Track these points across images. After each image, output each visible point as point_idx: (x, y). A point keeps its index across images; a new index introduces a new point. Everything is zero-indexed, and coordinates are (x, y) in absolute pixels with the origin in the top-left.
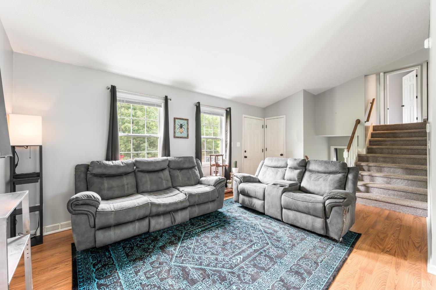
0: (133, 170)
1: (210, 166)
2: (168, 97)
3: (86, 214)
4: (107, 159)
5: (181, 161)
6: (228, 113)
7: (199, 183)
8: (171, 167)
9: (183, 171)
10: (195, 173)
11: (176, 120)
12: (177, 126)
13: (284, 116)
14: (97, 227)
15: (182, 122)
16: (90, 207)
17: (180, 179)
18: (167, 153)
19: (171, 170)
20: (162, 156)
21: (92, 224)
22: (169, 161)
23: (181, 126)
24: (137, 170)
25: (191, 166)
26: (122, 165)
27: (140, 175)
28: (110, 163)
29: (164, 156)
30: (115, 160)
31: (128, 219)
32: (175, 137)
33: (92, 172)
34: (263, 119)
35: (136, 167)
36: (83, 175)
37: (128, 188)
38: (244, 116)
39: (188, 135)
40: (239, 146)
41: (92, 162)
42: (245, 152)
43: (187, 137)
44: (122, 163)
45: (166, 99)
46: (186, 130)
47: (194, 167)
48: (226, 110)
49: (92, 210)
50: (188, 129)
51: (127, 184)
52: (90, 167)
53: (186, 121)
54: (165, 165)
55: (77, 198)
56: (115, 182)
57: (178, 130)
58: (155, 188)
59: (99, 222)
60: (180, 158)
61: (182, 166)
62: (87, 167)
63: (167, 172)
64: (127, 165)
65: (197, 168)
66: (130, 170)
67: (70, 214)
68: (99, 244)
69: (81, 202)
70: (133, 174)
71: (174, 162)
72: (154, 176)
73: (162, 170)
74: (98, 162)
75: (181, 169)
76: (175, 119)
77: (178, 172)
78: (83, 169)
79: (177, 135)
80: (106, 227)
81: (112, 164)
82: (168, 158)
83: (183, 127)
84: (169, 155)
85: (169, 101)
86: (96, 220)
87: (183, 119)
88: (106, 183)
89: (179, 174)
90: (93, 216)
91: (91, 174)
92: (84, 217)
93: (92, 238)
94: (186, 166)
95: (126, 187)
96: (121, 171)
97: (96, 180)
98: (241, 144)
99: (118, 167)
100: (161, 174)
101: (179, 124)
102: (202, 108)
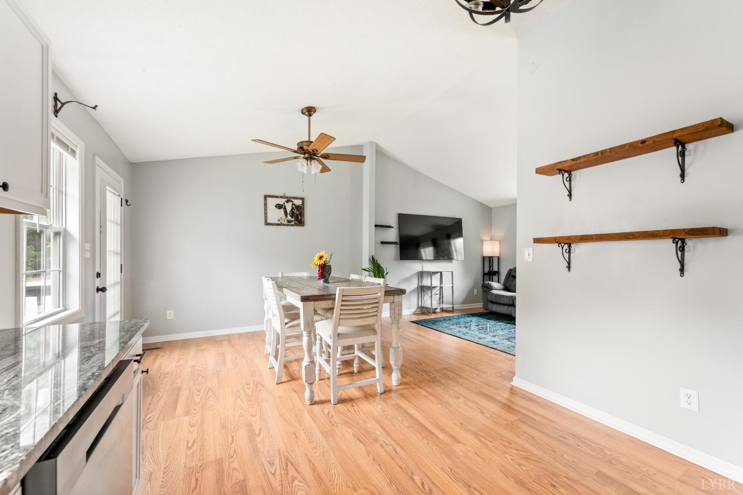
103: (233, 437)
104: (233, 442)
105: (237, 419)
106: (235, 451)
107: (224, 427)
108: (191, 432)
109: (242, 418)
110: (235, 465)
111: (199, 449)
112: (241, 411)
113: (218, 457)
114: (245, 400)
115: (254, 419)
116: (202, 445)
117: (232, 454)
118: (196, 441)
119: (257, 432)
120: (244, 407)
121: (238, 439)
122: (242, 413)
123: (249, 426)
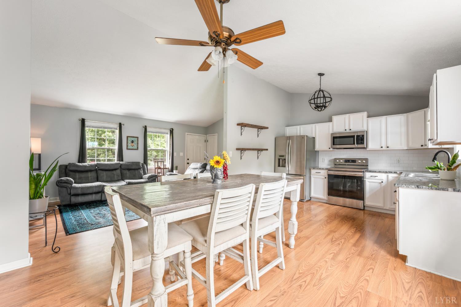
0: (95, 169)
1: (154, 169)
2: (122, 123)
3: (66, 187)
4: (79, 162)
5: (130, 164)
6: (172, 131)
7: (142, 178)
8: (122, 168)
9: (130, 171)
10: (140, 172)
11: (129, 138)
12: (129, 142)
13: (217, 134)
14: (72, 194)
15: (133, 139)
16: (68, 184)
17: (128, 175)
18: (121, 159)
19: (122, 170)
20: (117, 161)
21: (69, 192)
22: (121, 164)
23: (132, 142)
24: (98, 169)
25: (137, 167)
26: (88, 165)
27: (99, 172)
28: (81, 164)
29: (118, 161)
30: (84, 163)
31: (89, 192)
32: (127, 149)
33: (69, 169)
34: (206, 136)
35: (98, 167)
36: (64, 171)
37: (91, 179)
38: (186, 133)
39: (138, 148)
40: (182, 155)
41: (69, 164)
42: (188, 159)
43: (137, 149)
44: (88, 164)
45: (120, 125)
46: (136, 145)
47: (140, 169)
48: (170, 130)
49: (70, 186)
50: (138, 143)
51: (91, 176)
52: (68, 166)
53: (137, 138)
54: (118, 166)
55: (61, 179)
56: (83, 175)
57: (130, 145)
58: (109, 179)
59: (73, 192)
60: (129, 162)
61: (130, 167)
62: (66, 166)
63: (118, 172)
64: (91, 166)
65: (142, 169)
66: (93, 169)
67: (57, 187)
68: (72, 203)
69: (63, 181)
70: (95, 171)
71: (125, 165)
72: (109, 173)
73: (115, 169)
74: (73, 163)
75: (129, 170)
76: (127, 137)
77: (127, 171)
78: (64, 167)
79: (129, 148)
80: (77, 195)
81: (81, 165)
82: (121, 162)
83: (134, 142)
84: (122, 161)
85: (122, 126)
86: (71, 191)
87: (134, 137)
88: (77, 175)
89: (128, 172)
90: (70, 188)
91: (69, 170)
92: (64, 189)
93: (69, 200)
94: (133, 167)
95: (90, 178)
96: (87, 169)
97: (71, 173)
98: (184, 154)
99: (85, 166)
100: (114, 172)
101: (131, 141)
102: (148, 129)
103: (346, 259)
104: (348, 258)
105: (337, 266)
106: (350, 254)
107: (347, 267)
108: (369, 276)
109: (333, 264)
110: (353, 251)
111: (367, 265)
112: (329, 268)
113: (359, 257)
114: (319, 273)
115: (327, 260)
116: (364, 266)
117: (352, 255)
118: (367, 270)
119: (333, 254)
120: (325, 270)
121: (345, 257)
122: (330, 267)
123: (333, 259)
